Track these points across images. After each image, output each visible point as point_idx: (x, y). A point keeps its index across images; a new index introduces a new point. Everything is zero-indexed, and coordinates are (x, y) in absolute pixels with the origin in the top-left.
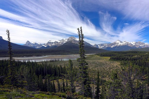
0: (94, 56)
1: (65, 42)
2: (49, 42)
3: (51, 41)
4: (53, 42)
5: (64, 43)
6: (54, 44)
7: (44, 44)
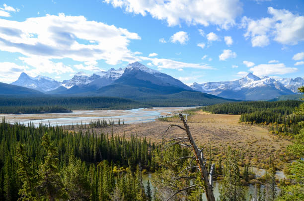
0: (195, 112)
1: (117, 76)
2: (78, 75)
3: (80, 75)
4: (86, 77)
5: (115, 78)
6: (90, 82)
7: (65, 82)
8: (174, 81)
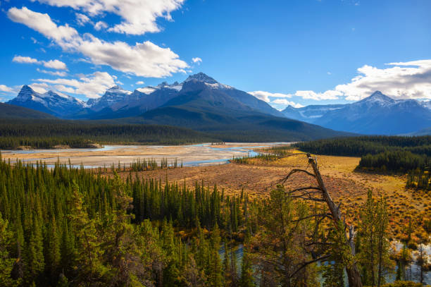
0: (289, 151)
2: (111, 91)
4: (124, 95)
7: (90, 101)
8: (257, 103)
